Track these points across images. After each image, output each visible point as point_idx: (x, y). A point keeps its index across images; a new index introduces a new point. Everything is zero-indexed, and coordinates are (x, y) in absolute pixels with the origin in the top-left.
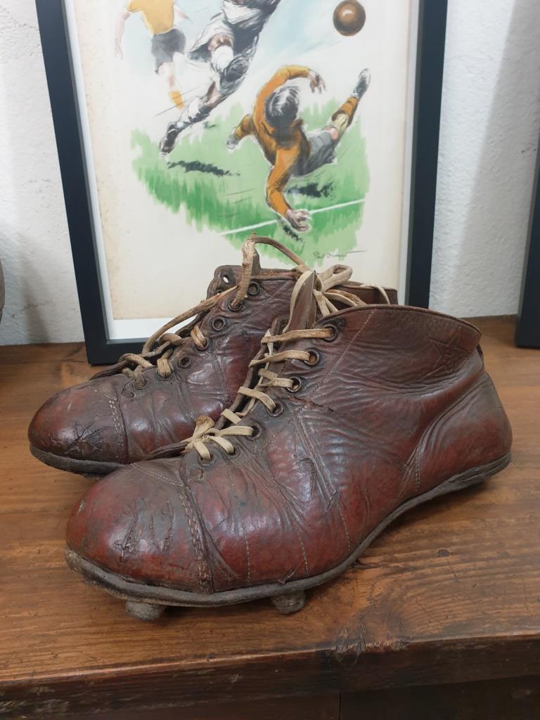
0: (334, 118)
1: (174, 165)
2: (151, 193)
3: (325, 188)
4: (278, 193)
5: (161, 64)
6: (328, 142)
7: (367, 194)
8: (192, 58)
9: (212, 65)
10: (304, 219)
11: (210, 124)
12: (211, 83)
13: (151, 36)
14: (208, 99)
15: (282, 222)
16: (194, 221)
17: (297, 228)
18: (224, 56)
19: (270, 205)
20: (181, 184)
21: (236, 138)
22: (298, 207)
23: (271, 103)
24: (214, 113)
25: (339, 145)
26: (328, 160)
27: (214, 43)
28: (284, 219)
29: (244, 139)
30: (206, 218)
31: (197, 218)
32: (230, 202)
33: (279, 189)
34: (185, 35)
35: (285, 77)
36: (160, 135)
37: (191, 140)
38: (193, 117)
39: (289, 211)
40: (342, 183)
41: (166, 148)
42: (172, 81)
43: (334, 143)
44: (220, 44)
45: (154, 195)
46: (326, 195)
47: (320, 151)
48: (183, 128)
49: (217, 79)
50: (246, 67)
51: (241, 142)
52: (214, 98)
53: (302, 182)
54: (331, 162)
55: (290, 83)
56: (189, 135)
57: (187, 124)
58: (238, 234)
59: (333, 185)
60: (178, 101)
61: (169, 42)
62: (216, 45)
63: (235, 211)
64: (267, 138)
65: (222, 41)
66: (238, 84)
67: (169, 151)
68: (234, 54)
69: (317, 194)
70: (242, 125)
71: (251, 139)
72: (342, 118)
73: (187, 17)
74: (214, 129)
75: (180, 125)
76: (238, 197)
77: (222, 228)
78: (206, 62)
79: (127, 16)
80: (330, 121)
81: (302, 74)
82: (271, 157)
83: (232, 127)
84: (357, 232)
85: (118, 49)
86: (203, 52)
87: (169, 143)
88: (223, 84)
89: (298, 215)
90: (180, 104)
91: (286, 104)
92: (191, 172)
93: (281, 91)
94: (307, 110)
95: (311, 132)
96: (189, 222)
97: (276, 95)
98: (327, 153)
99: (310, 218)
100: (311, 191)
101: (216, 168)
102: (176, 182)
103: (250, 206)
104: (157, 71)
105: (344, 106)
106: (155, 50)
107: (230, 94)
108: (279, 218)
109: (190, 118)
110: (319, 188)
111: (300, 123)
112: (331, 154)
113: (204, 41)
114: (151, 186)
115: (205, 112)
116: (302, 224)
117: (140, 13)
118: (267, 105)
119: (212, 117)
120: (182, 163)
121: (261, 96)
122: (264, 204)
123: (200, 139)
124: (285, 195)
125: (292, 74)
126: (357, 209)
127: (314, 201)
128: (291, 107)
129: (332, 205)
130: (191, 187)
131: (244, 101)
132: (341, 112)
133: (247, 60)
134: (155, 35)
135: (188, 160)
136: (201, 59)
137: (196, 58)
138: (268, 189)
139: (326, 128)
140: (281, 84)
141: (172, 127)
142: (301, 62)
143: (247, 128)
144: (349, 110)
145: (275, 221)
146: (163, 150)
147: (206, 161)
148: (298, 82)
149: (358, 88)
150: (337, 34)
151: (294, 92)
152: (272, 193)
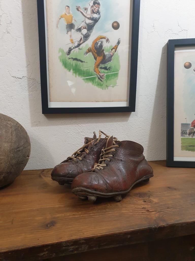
0: (112, 50)
1: (70, 58)
2: (63, 65)
3: (109, 68)
4: (97, 68)
5: (68, 32)
6: (110, 56)
7: (120, 71)
8: (76, 31)
9: (81, 33)
10: (104, 76)
11: (80, 49)
12: (81, 38)
13: (66, 24)
14: (80, 42)
15: (98, 76)
16: (74, 74)
17: (102, 78)
18: (85, 31)
19: (95, 71)
20: (72, 64)
21: (87, 53)
22: (102, 73)
23: (96, 45)
24: (81, 46)
25: (113, 57)
26: (110, 60)
27: (82, 28)
28: (98, 75)
29: (89, 53)
30: (77, 74)
31: (75, 73)
32: (84, 70)
33: (97, 67)
34: (75, 25)
35: (100, 38)
36: (67, 50)
37: (75, 52)
38: (76, 46)
39: (100, 73)
40: (113, 67)
41: (68, 54)
42: (71, 36)
43: (112, 56)
44: (84, 28)
45: (64, 66)
46: (109, 70)
47: (108, 58)
48: (73, 49)
49: (83, 37)
50: (90, 35)
51: (88, 54)
52: (81, 42)
53: (103, 66)
54: (111, 61)
55: (101, 40)
56: (74, 51)
57: (74, 48)
58: (86, 79)
59: (111, 67)
60: (72, 41)
61: (70, 26)
62: (83, 28)
63: (85, 73)
64: (95, 53)
65: (84, 27)
66: (88, 39)
67: (69, 55)
68: (87, 31)
69: (107, 69)
70: (88, 49)
71: (91, 53)
72: (114, 50)
73: (76, 21)
74: (81, 50)
75: (72, 48)
76: (86, 69)
77: (82, 77)
78: (80, 32)
79: (60, 19)
80: (111, 50)
81: (104, 38)
82: (95, 58)
83: (85, 50)
84: (117, 81)
85: (57, 27)
86: (79, 30)
87: (69, 52)
88: (84, 38)
89: (102, 75)
90: (72, 43)
91: (100, 45)
92: (75, 61)
93: (99, 42)
94: (105, 47)
95: (106, 53)
96: (73, 75)
97: (97, 43)
98: (110, 59)
99: (105, 76)
100: (105, 68)
101: (81, 60)
102: (70, 63)
103: (90, 71)
104: (67, 33)
105: (114, 47)
106: (67, 28)
107: (86, 41)
108: (97, 75)
109: (75, 46)
110: (108, 68)
111: (103, 50)
112: (111, 59)
113: (80, 27)
114: (63, 64)
115: (79, 45)
116: (103, 77)
117: (64, 18)
118: (95, 45)
119: (81, 47)
120: (72, 58)
121: (93, 43)
122: (93, 71)
123: (77, 52)
124: (99, 69)
125: (102, 38)
126: (117, 74)
127: (106, 71)
128: (101, 46)
129: (111, 73)
130: (74, 65)
131: (89, 43)
132: (113, 48)
133: (90, 33)
134: (67, 24)
135: (74, 57)
136: (79, 31)
137: (78, 31)
138: (94, 67)
139: (110, 52)
140: (98, 40)
141: (70, 48)
142: (104, 35)
143: (89, 51)
144: (115, 48)
145: (96, 76)
146: (67, 54)
147: (78, 58)
148: (103, 40)
149: (118, 43)
150: (113, 29)
151: (102, 42)
152: (95, 68)
